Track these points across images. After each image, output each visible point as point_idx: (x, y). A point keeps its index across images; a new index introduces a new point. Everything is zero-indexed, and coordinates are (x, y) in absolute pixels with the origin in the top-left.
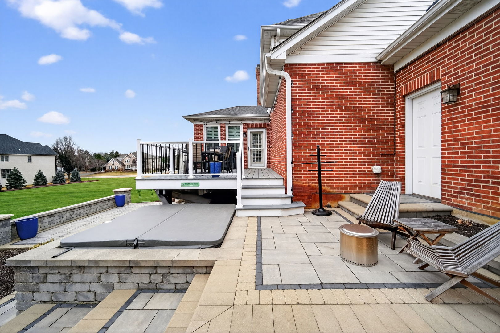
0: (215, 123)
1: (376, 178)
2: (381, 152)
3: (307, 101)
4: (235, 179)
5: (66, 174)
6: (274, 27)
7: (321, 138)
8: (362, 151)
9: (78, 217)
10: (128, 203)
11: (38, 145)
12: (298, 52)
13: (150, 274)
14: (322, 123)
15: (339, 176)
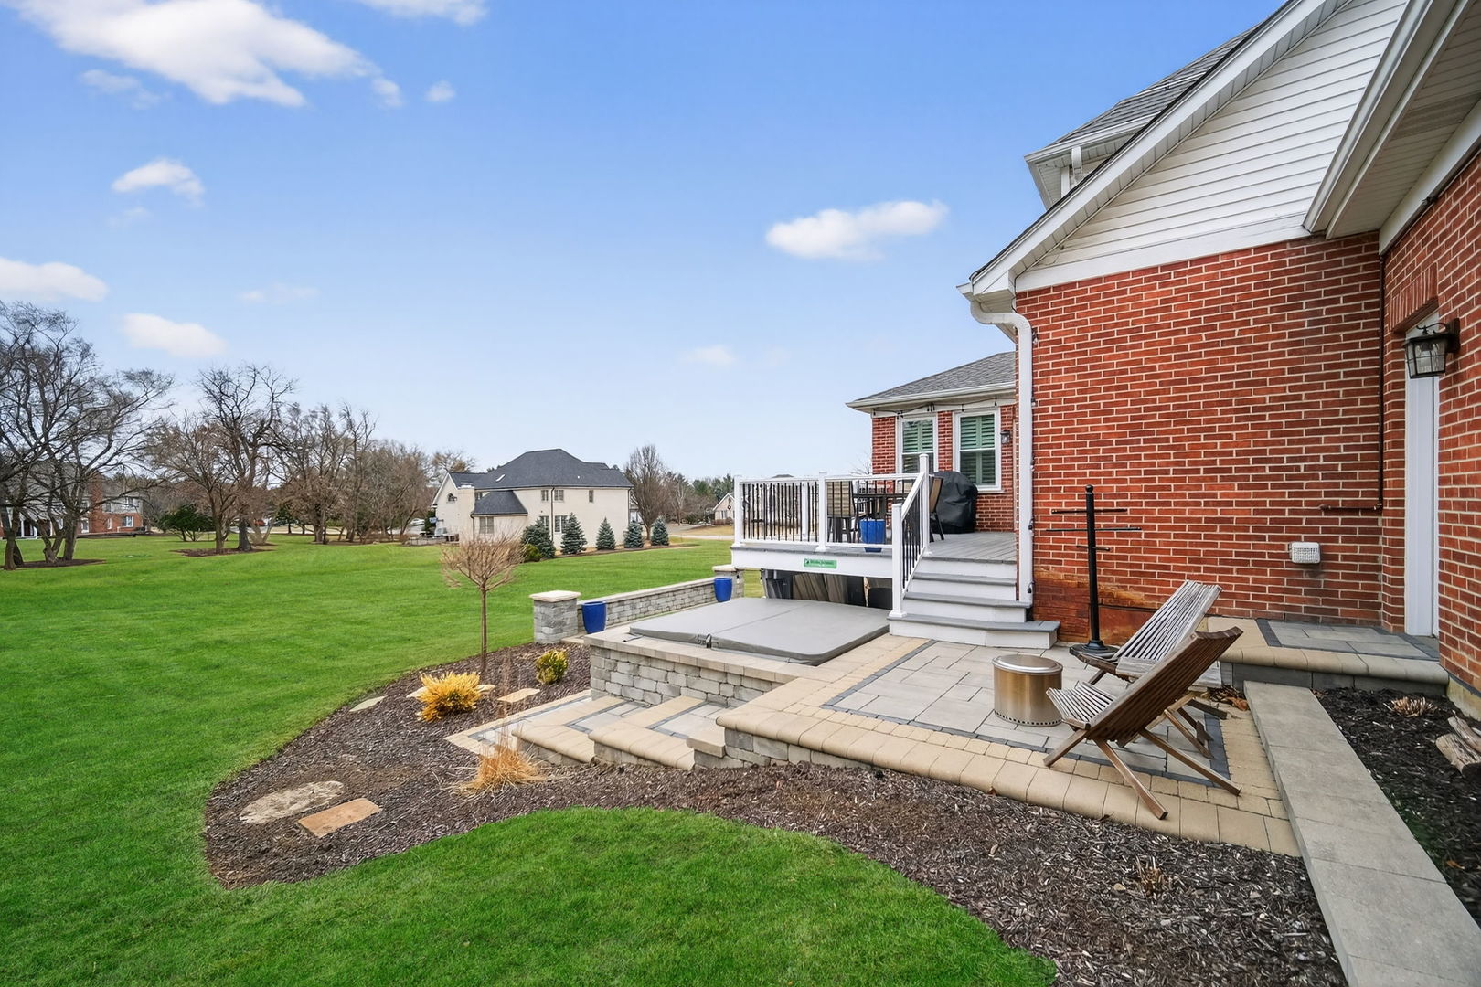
0: (924, 411)
1: (1306, 578)
2: (1322, 502)
3: (1076, 374)
4: (890, 557)
5: (644, 529)
6: (1063, 147)
7: (1115, 466)
8: (1252, 499)
9: (657, 611)
10: (738, 596)
11: (603, 466)
12: (1050, 259)
13: (721, 683)
14: (1120, 427)
15: (1172, 564)
